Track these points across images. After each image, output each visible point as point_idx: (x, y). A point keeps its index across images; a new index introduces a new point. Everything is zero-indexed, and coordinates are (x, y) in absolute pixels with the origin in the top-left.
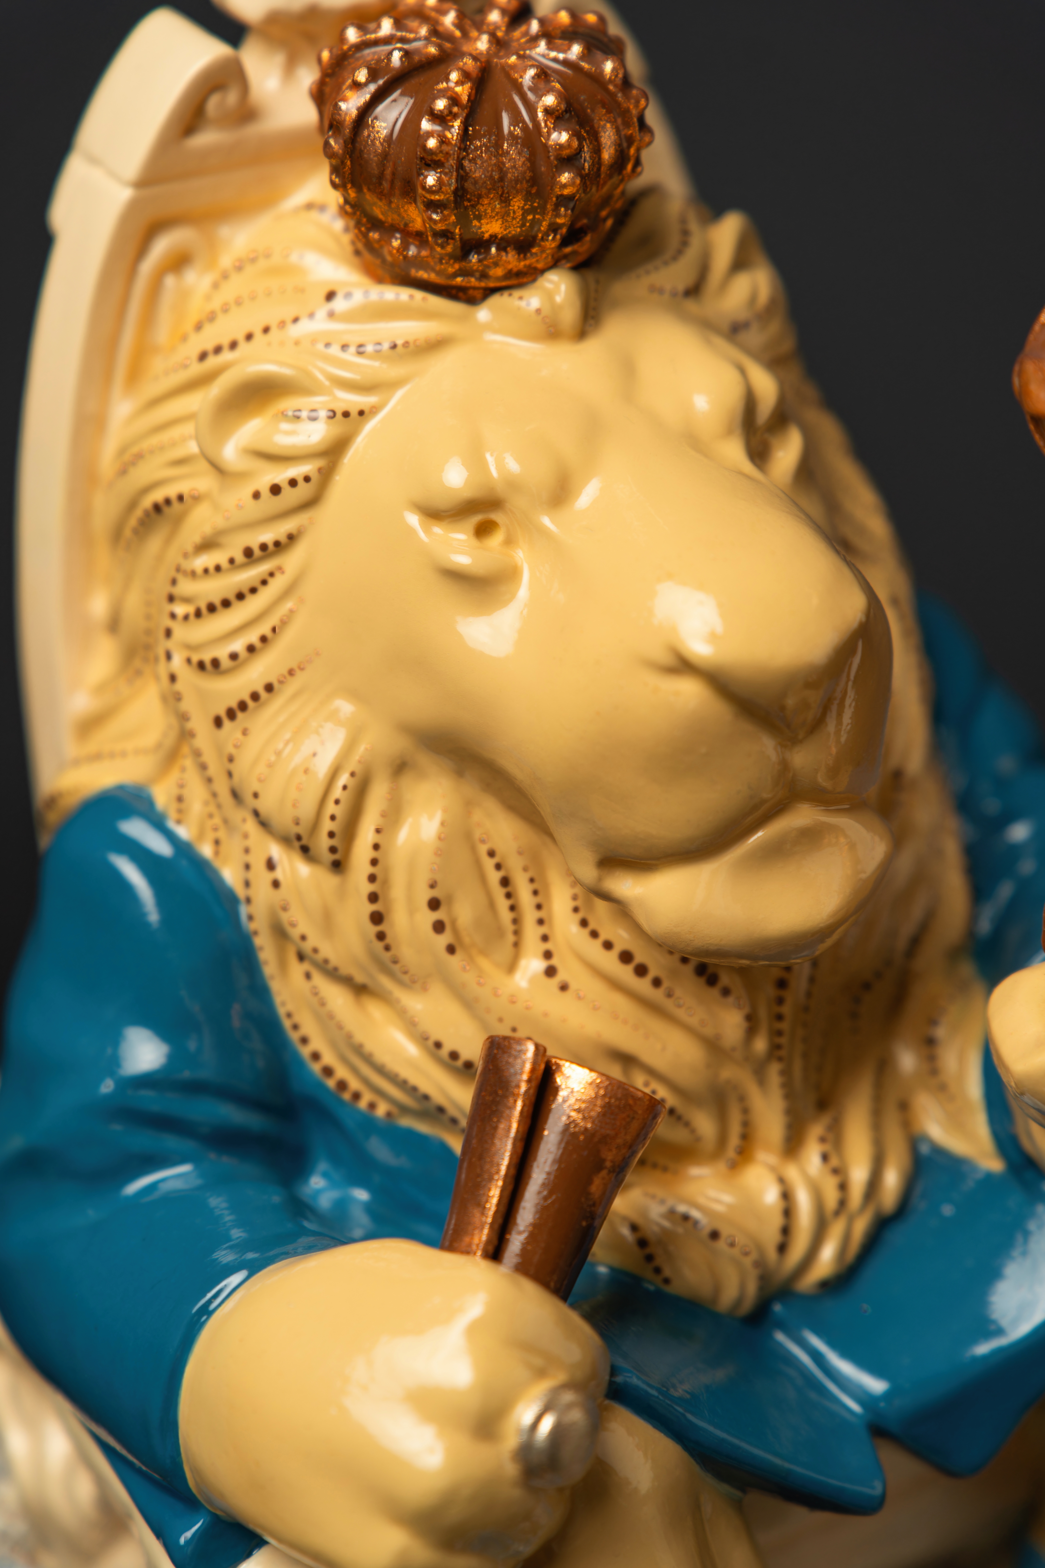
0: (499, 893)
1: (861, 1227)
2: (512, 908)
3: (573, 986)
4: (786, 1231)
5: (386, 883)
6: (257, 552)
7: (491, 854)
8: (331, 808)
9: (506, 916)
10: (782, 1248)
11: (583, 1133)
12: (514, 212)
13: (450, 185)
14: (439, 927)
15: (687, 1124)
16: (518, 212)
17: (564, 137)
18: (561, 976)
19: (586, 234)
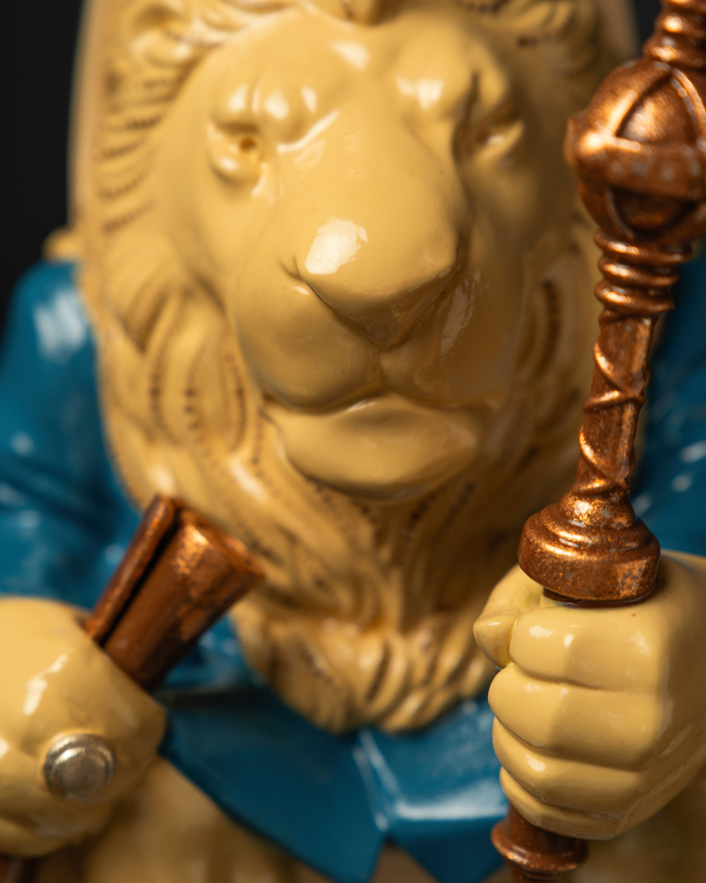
0: (232, 398)
4: (375, 686)
5: (167, 369)
6: (135, 124)
7: (234, 370)
9: (235, 415)
10: (370, 696)
11: (181, 576)
14: (188, 409)
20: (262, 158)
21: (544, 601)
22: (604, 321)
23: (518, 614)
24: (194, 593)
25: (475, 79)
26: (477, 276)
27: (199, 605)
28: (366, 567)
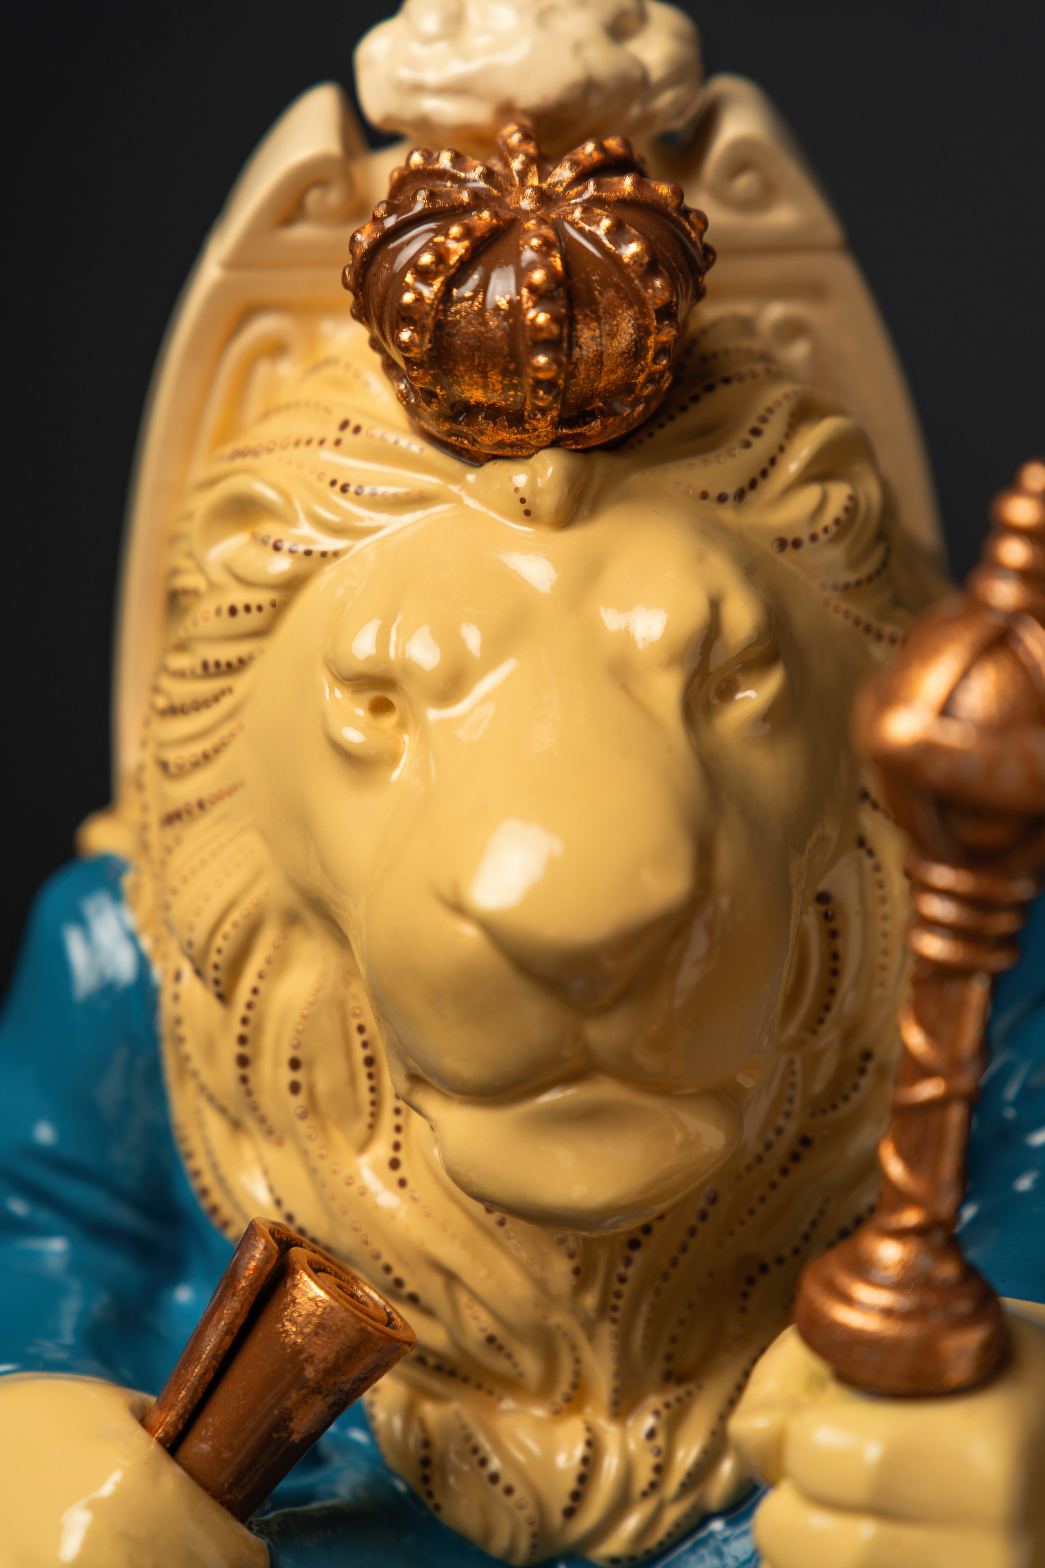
0: (362, 1071)
1: (672, 1515)
2: (372, 1089)
3: (411, 1184)
4: (577, 1496)
5: (259, 1028)
6: (212, 668)
7: (361, 1029)
8: (219, 942)
9: (365, 1096)
10: (570, 1513)
11: (290, 1347)
12: (493, 385)
13: (420, 346)
14: (295, 1088)
15: (509, 1356)
16: (498, 386)
17: (542, 318)
18: (403, 1172)
19: (595, 418)
20: (402, 725)
21: (834, 1391)
22: (917, 982)
23: (795, 1406)
24: (310, 1372)
25: (715, 605)
26: (724, 902)
27: (317, 1390)
28: (559, 1319)
